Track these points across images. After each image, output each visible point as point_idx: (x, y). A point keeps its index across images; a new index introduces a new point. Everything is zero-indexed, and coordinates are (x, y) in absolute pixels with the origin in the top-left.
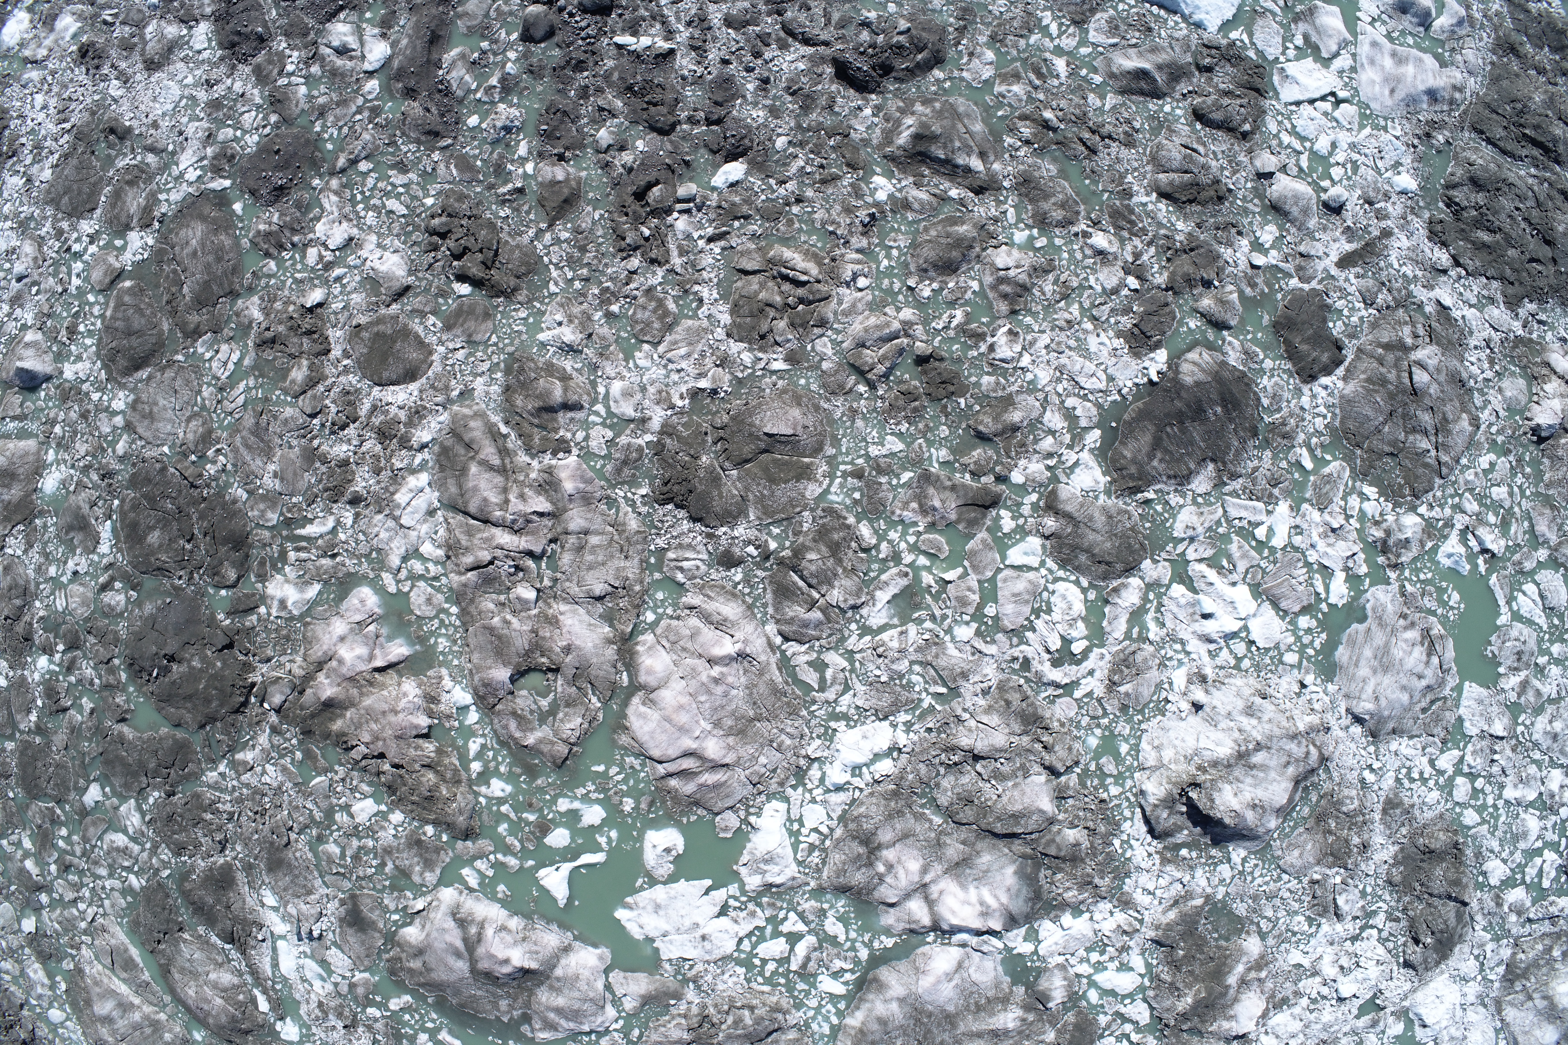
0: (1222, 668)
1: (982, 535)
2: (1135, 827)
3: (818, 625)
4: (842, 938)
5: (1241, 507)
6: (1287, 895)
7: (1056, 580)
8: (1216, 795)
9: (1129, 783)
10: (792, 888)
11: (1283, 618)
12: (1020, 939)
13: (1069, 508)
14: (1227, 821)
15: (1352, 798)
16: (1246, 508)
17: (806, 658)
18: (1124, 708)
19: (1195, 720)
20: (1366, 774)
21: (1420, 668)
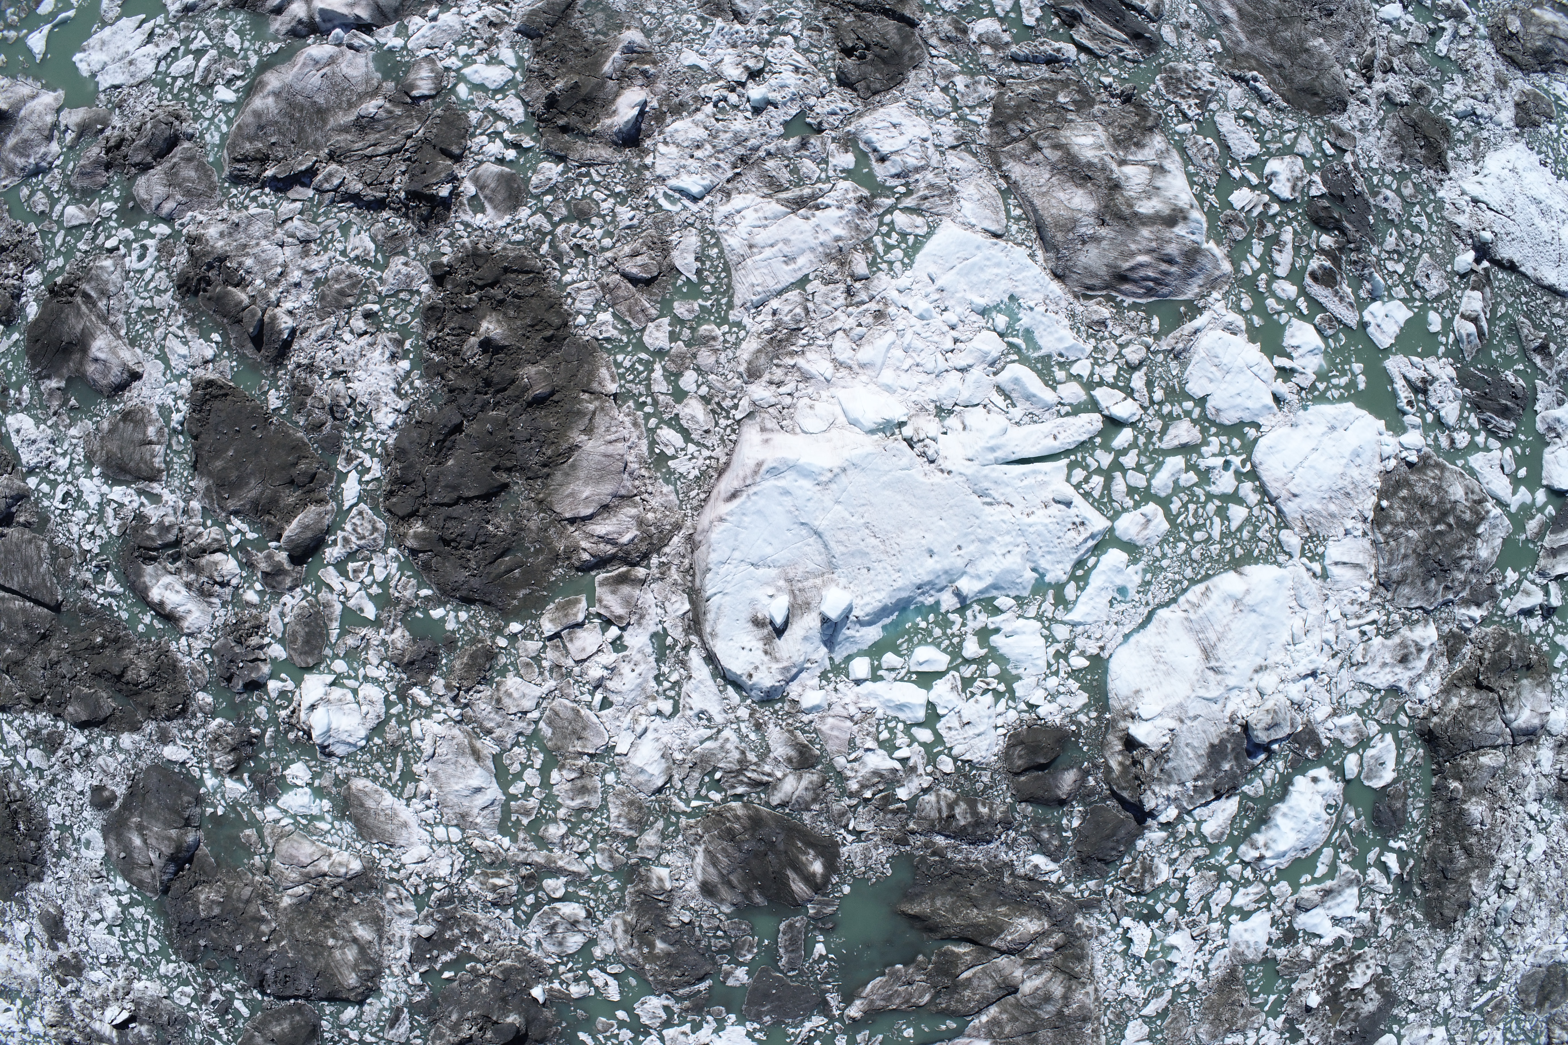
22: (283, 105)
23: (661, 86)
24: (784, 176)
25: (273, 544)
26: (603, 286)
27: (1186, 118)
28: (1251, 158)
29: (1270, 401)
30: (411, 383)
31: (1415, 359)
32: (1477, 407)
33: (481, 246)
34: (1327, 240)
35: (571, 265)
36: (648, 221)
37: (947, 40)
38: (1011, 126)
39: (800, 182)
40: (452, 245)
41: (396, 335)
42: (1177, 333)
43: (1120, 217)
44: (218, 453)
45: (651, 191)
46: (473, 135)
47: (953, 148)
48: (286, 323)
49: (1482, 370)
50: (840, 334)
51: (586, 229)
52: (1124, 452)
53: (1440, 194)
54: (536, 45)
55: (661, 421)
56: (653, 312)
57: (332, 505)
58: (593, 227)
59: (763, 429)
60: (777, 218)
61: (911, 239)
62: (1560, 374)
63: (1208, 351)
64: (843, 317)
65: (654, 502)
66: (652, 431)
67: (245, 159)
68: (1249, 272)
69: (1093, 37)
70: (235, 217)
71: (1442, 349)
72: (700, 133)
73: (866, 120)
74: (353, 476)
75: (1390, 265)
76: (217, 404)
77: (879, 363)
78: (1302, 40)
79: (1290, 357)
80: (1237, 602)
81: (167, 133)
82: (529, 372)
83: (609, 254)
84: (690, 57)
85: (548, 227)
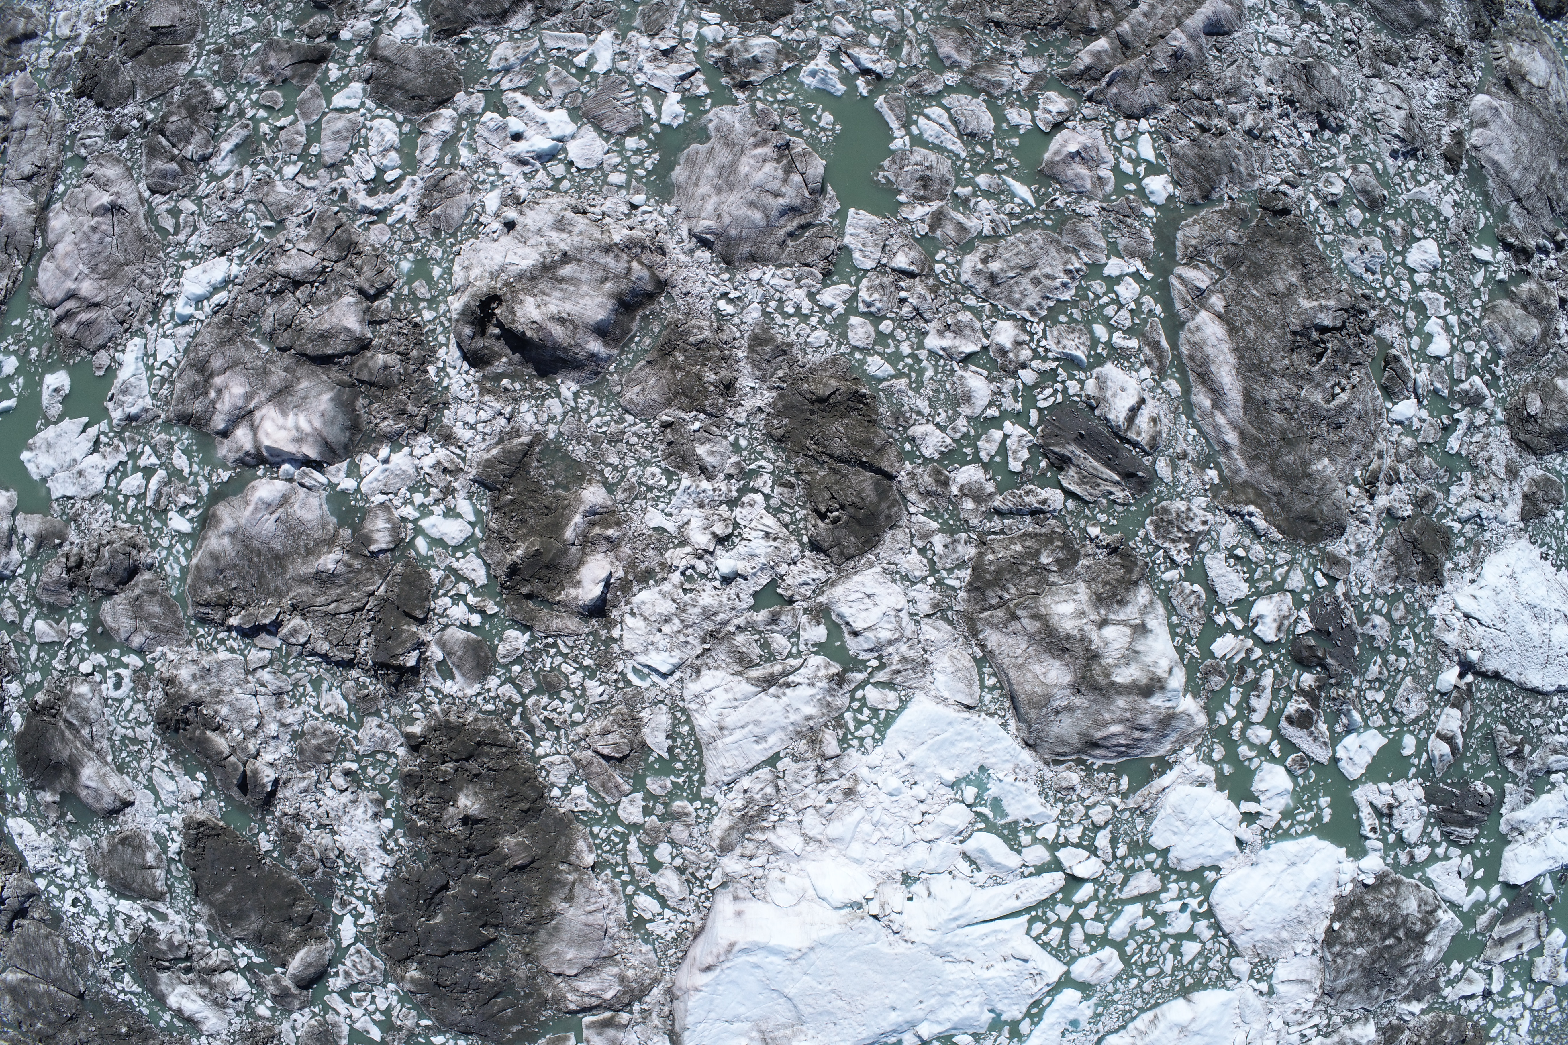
0: (538, 189)
1: (313, 86)
2: (450, 354)
3: (175, 176)
4: (186, 471)
5: (559, 38)
6: (634, 440)
7: (374, 118)
8: (517, 307)
9: (442, 307)
10: (147, 422)
11: (607, 140)
12: (342, 474)
13: (386, 53)
14: (529, 333)
15: (701, 329)
16: (564, 39)
17: (165, 207)
18: (436, 232)
19: (506, 240)
20: (722, 304)
21: (775, 185)
22: (239, 546)
23: (626, 550)
24: (755, 651)
25: (279, 970)
26: (576, 762)
27: (1174, 564)
28: (1238, 601)
29: (1233, 847)
30: (396, 841)
31: (1384, 786)
32: (1441, 820)
33: (453, 717)
34: (1308, 679)
35: (543, 738)
36: (618, 697)
37: (927, 494)
38: (990, 593)
39: (770, 657)
40: (424, 711)
41: (377, 795)
42: (1144, 791)
43: (1096, 688)
44: (218, 886)
45: (620, 666)
46: (436, 596)
47: (929, 616)
48: (268, 775)
49: (1451, 785)
50: (810, 811)
51: (557, 702)
52: (1084, 905)
53: (1431, 612)
54: (494, 500)
55: (638, 888)
56: (626, 788)
57: (330, 943)
58: (563, 701)
59: (736, 898)
60: (747, 698)
61: (883, 714)
62: (1531, 774)
63: (1174, 808)
64: (813, 794)
65: (634, 960)
66: (629, 898)
67: (207, 604)
68: (1223, 721)
69: (1082, 482)
70: (206, 661)
71: (1413, 770)
72: (668, 607)
73: (839, 591)
74: (348, 919)
75: (1370, 695)
76: (209, 842)
77: (848, 837)
78: (1306, 464)
79: (1257, 800)
80: (1183, 1029)
81: (126, 563)
82: (508, 842)
83: (580, 730)
84: (655, 518)
85: (517, 698)
